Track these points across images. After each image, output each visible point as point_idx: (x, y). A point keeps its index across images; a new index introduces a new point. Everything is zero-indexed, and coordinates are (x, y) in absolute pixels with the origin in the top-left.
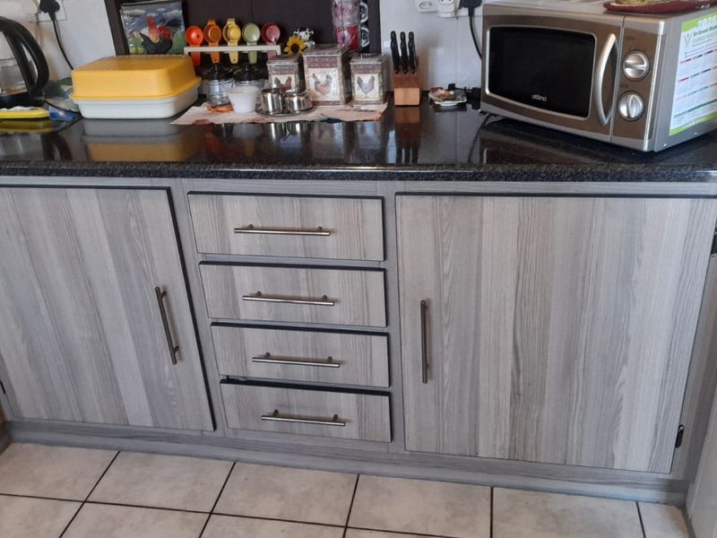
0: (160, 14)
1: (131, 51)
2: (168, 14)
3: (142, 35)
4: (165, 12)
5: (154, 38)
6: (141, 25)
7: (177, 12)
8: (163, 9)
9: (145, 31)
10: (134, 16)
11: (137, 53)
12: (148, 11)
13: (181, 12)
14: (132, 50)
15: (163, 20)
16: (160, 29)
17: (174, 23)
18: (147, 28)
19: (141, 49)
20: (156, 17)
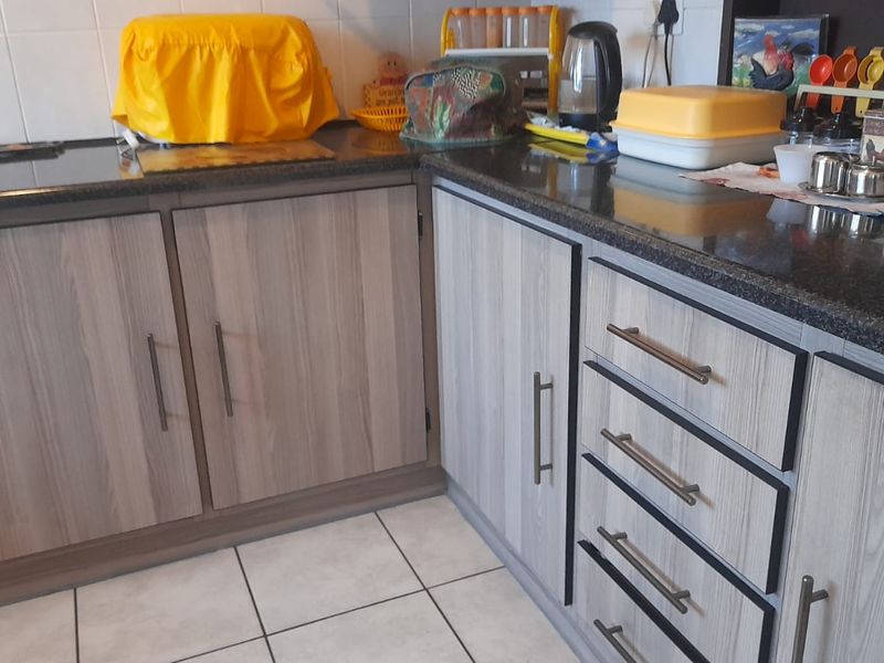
0: (785, 33)
1: (733, 82)
2: (797, 34)
3: (754, 63)
4: (793, 31)
5: (769, 68)
6: (755, 47)
7: (811, 33)
8: (790, 27)
9: (759, 57)
10: (748, 33)
11: (741, 85)
12: (768, 28)
13: (817, 33)
14: (735, 79)
15: (787, 43)
16: (781, 57)
17: (802, 50)
18: (763, 52)
19: (747, 81)
20: (777, 38)
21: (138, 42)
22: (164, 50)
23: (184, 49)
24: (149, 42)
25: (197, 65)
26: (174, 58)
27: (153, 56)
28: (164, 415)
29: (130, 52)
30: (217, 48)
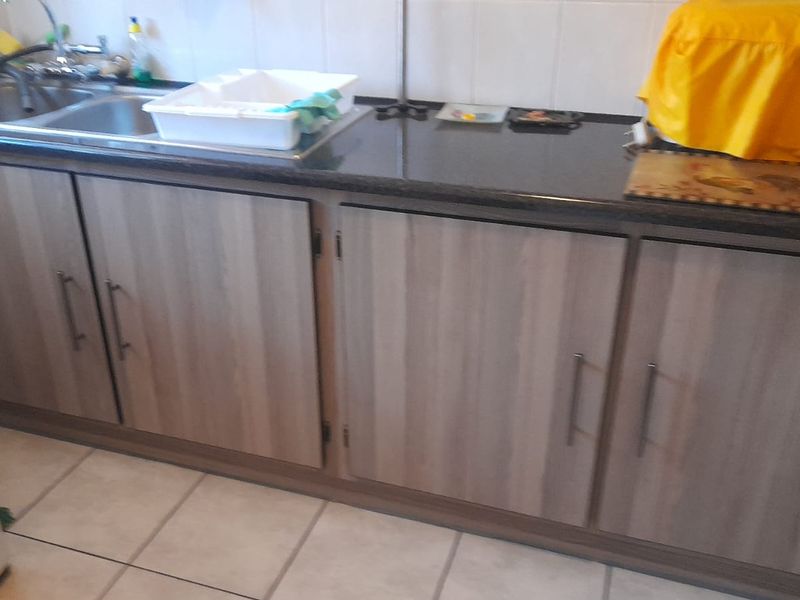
21: (681, 31)
22: (707, 43)
23: (730, 45)
24: (692, 33)
25: (740, 64)
26: (717, 52)
27: (691, 50)
28: (573, 428)
29: (670, 41)
30: (770, 48)
